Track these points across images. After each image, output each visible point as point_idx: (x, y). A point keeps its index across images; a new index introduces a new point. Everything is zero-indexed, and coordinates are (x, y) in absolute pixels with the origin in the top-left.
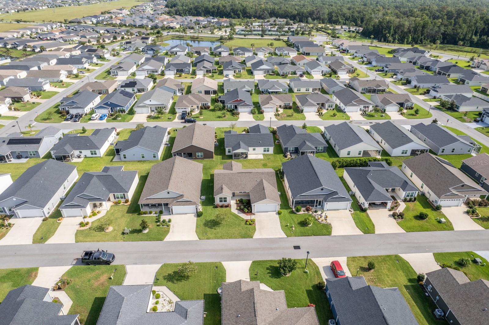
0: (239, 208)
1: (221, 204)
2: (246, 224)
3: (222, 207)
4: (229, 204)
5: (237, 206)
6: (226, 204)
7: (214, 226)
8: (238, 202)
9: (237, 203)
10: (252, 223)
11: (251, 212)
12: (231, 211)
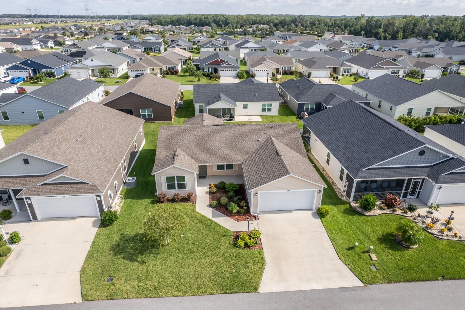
0: (215, 202)
1: (170, 193)
2: (235, 245)
3: (173, 200)
4: (191, 194)
5: (212, 199)
6: (183, 193)
7: (141, 253)
8: (215, 189)
9: (211, 193)
10: (252, 242)
11: (248, 212)
12: (194, 211)
